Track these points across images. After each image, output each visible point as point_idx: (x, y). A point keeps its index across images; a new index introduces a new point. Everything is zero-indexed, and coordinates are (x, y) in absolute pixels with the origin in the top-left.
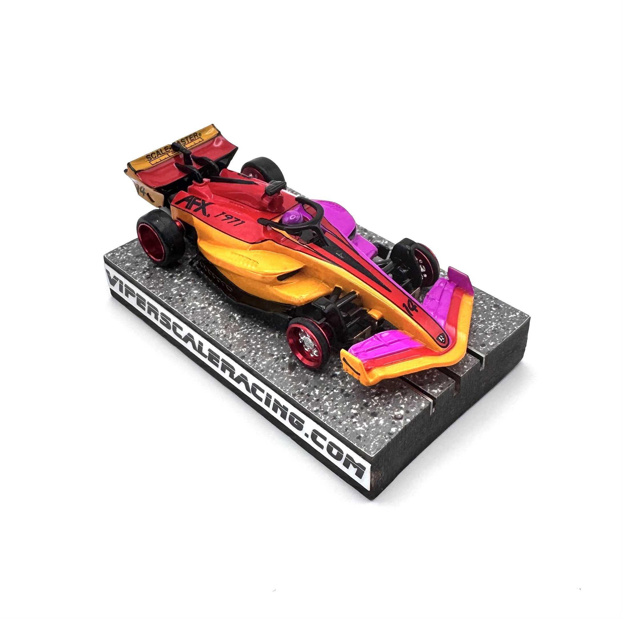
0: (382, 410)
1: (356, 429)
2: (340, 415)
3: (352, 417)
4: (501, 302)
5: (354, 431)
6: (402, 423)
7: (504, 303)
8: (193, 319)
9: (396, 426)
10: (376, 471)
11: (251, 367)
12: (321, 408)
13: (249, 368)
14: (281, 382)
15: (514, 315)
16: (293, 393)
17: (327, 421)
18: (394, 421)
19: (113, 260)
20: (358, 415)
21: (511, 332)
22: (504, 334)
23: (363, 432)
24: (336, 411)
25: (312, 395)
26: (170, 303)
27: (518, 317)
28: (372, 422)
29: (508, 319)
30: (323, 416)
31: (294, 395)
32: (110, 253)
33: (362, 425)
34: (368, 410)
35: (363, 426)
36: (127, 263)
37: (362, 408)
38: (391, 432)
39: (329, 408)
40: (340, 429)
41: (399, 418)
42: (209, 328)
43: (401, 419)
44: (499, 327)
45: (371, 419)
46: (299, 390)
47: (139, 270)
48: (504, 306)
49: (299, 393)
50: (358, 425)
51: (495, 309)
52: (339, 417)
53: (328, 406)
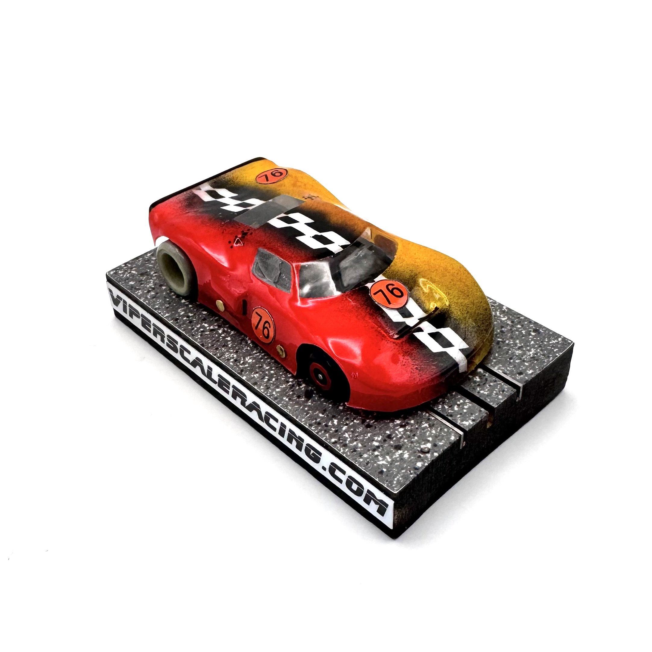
0: (407, 443)
1: (378, 463)
2: (360, 448)
3: (374, 450)
4: (541, 326)
5: (375, 465)
6: (429, 457)
7: (545, 327)
8: (202, 342)
9: (422, 460)
10: (400, 508)
11: (264, 394)
12: (339, 440)
13: (262, 395)
14: (296, 410)
15: (556, 341)
16: (310, 423)
17: (346, 453)
18: (420, 454)
19: (116, 278)
20: (381, 448)
21: (551, 360)
22: (544, 362)
23: (386, 466)
24: (356, 443)
25: (330, 425)
26: (177, 324)
27: (560, 342)
28: (395, 455)
29: (549, 345)
30: (341, 449)
31: (311, 425)
32: (113, 270)
33: (384, 458)
34: (391, 442)
35: (386, 459)
36: (130, 281)
37: (385, 441)
38: (416, 467)
39: (349, 439)
40: (360, 463)
41: (426, 451)
42: (219, 351)
43: (428, 452)
44: (539, 354)
45: (395, 452)
46: (316, 419)
47: (143, 288)
48: (545, 331)
49: (316, 423)
50: (380, 458)
51: (535, 334)
52: (359, 450)
53: (347, 438)
